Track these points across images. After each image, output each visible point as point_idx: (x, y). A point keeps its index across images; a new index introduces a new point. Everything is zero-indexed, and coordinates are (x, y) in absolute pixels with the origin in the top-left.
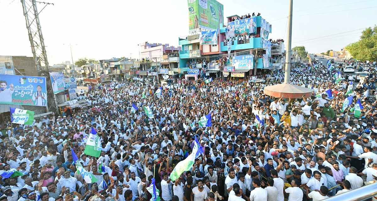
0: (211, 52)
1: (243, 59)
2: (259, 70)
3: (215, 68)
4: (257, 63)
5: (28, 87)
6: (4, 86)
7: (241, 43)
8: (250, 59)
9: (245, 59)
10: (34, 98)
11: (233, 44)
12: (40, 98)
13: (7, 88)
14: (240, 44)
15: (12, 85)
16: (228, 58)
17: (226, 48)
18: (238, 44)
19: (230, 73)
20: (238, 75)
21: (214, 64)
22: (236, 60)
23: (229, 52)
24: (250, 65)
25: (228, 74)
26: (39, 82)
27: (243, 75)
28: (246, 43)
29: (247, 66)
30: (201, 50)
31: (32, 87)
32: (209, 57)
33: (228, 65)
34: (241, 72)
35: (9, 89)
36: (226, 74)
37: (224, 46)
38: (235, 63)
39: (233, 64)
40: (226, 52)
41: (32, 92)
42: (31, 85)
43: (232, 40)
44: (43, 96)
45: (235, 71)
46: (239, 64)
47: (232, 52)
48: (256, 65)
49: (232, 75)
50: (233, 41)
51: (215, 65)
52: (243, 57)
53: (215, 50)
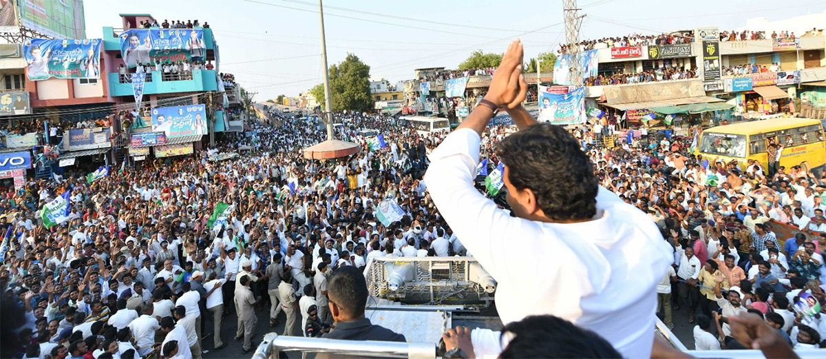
0: (74, 97)
1: (181, 114)
2: (219, 136)
3: (91, 141)
4: (215, 122)
7: (170, 80)
8: (198, 113)
9: (186, 113)
11: (149, 78)
14: (167, 80)
16: (136, 114)
17: (125, 90)
18: (163, 80)
19: (151, 149)
20: (176, 152)
21: (87, 131)
22: (161, 117)
23: (139, 99)
24: (199, 127)
25: (146, 151)
27: (188, 150)
28: (184, 79)
29: (193, 128)
30: (34, 91)
32: (56, 113)
33: (138, 130)
34: (182, 144)
36: (138, 153)
37: (120, 82)
38: (160, 124)
39: (153, 127)
40: (130, 99)
43: (145, 71)
45: (167, 143)
47: (146, 98)
48: (212, 124)
49: (159, 154)
50: (148, 72)
51: (92, 135)
52: (181, 110)
53: (92, 92)
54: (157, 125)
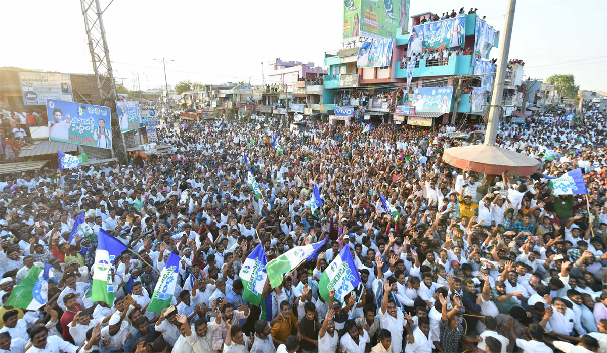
0: (376, 78)
1: (433, 94)
2: (461, 116)
3: (381, 107)
4: (459, 103)
5: (88, 120)
6: (59, 117)
7: (432, 65)
8: (447, 94)
9: (437, 94)
10: (95, 137)
11: (417, 65)
12: (103, 136)
13: (63, 119)
14: (430, 66)
15: (69, 116)
16: (405, 92)
17: (404, 73)
18: (426, 66)
19: (406, 117)
20: (420, 123)
21: (380, 100)
22: (419, 95)
23: (409, 80)
24: (444, 106)
25: (402, 119)
26: (101, 114)
27: (429, 123)
28: (442, 65)
29: (439, 106)
30: (361, 74)
31: (93, 120)
32: (373, 87)
33: (405, 103)
34: (425, 118)
35: (65, 121)
36: (398, 119)
37: (401, 68)
38: (418, 100)
39: (413, 102)
40: (404, 80)
41: (92, 128)
42: (91, 117)
43: (416, 59)
44: (107, 134)
45: (416, 115)
46: (425, 104)
47: (415, 80)
48: (456, 105)
49: (410, 122)
50: (418, 60)
51: (382, 103)
52: (434, 90)
53: (384, 75)
54: (415, 100)
